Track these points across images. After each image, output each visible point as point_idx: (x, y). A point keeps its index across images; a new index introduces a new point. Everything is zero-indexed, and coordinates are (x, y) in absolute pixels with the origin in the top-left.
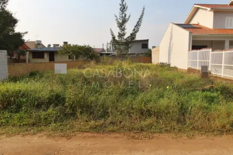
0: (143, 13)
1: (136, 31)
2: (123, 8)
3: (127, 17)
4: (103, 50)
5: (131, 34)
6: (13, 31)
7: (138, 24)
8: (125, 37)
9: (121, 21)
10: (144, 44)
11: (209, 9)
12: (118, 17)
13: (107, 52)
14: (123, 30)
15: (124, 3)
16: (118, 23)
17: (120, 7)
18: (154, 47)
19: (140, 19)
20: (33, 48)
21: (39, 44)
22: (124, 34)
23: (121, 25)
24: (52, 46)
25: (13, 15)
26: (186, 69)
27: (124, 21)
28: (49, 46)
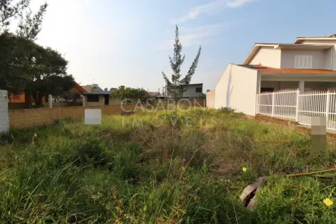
0: (199, 54)
1: (191, 73)
2: (178, 49)
3: (182, 58)
4: (159, 94)
5: (187, 76)
6: (65, 73)
7: (194, 66)
8: (180, 79)
9: (175, 63)
10: (199, 88)
11: (276, 46)
12: (172, 58)
13: (162, 96)
14: (178, 71)
15: (178, 43)
16: (173, 65)
17: (173, 47)
18: (208, 91)
19: (196, 60)
20: (89, 91)
21: (95, 87)
22: (179, 76)
23: (176, 67)
24: (109, 90)
25: (62, 56)
26: (254, 115)
27: (179, 62)
28: (106, 89)
